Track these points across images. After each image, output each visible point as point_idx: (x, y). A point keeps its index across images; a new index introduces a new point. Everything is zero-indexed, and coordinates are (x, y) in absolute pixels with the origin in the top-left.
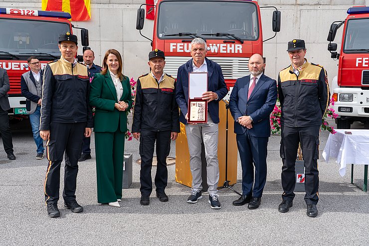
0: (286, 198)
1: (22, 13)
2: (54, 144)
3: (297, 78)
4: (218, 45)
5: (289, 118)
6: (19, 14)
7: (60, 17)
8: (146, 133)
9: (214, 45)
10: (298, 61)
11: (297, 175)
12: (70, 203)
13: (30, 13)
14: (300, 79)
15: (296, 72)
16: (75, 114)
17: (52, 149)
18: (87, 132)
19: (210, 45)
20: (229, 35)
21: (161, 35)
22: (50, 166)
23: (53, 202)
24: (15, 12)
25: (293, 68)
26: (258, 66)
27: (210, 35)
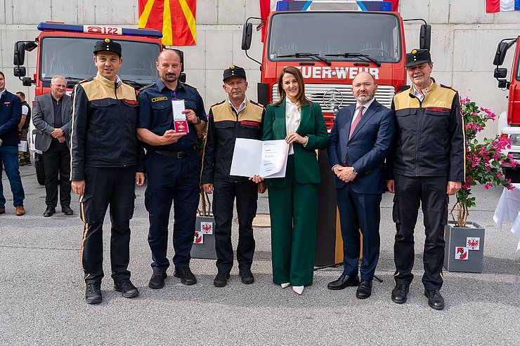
0: (402, 281)
1: (103, 31)
2: (90, 201)
3: (421, 104)
4: (347, 69)
5: (407, 163)
6: (99, 32)
7: (148, 36)
8: (220, 184)
9: (342, 68)
10: (422, 80)
11: (457, 248)
12: (120, 283)
13: (112, 32)
14: (425, 106)
15: (419, 96)
16: (123, 155)
17: (87, 207)
18: (138, 179)
19: (336, 68)
20: (361, 56)
21: (272, 57)
22: (87, 230)
23: (93, 281)
24: (93, 30)
25: (415, 90)
26: (368, 88)
27: (338, 56)
